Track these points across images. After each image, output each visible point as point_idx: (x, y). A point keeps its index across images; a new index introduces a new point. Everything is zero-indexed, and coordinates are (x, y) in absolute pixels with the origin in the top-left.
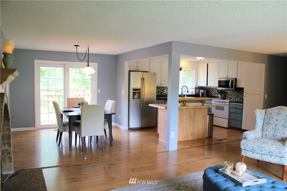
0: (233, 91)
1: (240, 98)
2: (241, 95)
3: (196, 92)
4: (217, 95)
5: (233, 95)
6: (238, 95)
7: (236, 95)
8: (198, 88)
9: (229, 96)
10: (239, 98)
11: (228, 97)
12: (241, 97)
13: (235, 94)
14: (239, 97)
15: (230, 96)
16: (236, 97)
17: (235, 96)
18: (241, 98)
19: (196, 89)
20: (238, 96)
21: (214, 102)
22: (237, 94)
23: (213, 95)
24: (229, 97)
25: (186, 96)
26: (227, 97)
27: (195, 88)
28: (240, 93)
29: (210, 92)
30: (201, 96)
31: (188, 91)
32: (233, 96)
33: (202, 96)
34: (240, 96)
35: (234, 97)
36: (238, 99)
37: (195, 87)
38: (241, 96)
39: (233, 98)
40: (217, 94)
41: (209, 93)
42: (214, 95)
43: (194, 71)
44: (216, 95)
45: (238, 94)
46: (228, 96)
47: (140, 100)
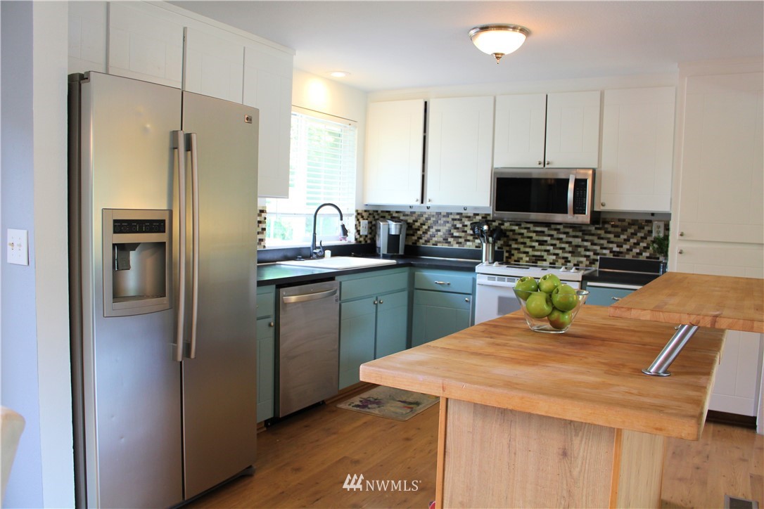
0: (550, 229)
1: (587, 257)
2: (593, 244)
3: (358, 231)
4: (458, 243)
5: (554, 245)
6: (580, 246)
7: (569, 243)
8: (365, 215)
9: (529, 250)
10: (583, 259)
11: (521, 255)
12: (596, 254)
13: (560, 239)
14: (583, 253)
15: (533, 247)
16: (569, 255)
17: (563, 249)
18: (593, 257)
19: (358, 220)
20: (579, 249)
21: (489, 279)
22: (570, 239)
23: (439, 246)
24: (527, 253)
25: (328, 253)
26: (516, 255)
27: (355, 214)
28: (587, 237)
29: (420, 233)
30: (385, 252)
31: (343, 226)
32: (551, 248)
33: (389, 250)
34: (587, 250)
35: (557, 255)
36: (581, 262)
37: (357, 211)
38: (597, 248)
39: (554, 257)
40: (460, 240)
41: (415, 238)
42: (446, 246)
43: (352, 137)
44: (456, 246)
45: (580, 240)
46: (523, 249)
47: (165, 300)
